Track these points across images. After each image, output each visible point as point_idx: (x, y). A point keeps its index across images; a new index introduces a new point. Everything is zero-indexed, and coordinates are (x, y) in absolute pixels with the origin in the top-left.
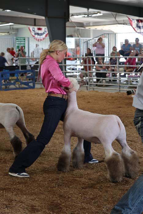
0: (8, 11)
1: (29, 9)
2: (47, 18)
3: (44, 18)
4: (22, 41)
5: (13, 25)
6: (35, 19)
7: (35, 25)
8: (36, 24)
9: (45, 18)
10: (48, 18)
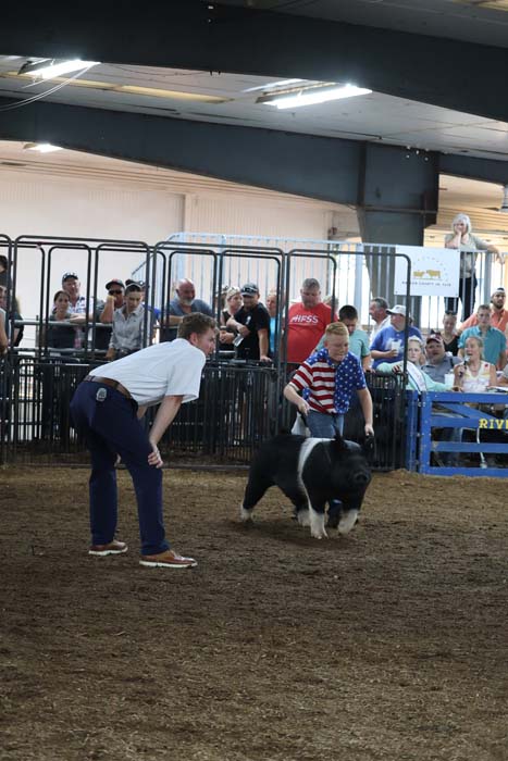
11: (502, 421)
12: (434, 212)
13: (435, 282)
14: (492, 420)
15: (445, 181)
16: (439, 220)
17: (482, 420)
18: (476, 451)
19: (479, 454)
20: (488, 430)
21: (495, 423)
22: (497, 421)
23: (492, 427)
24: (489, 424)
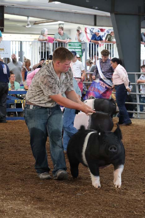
0: (57, 3)
1: (87, 1)
2: (113, 15)
3: (108, 14)
4: (76, 47)
5: (63, 24)
6: (95, 16)
7: (95, 25)
8: (97, 24)
9: (111, 15)
10: (116, 14)
11: (23, 100)
12: (2, 28)
13: (2, 53)
14: (19, 100)
15: (6, 16)
16: (5, 31)
17: (16, 100)
18: (14, 111)
19: (16, 112)
20: (18, 103)
21: (20, 101)
22: (21, 100)
23: (19, 103)
24: (18, 102)
